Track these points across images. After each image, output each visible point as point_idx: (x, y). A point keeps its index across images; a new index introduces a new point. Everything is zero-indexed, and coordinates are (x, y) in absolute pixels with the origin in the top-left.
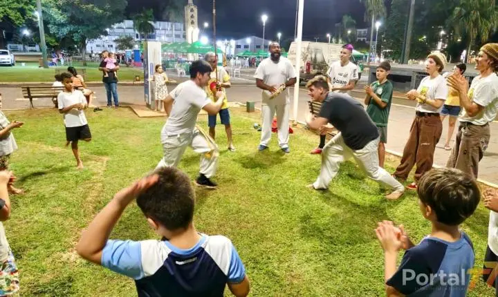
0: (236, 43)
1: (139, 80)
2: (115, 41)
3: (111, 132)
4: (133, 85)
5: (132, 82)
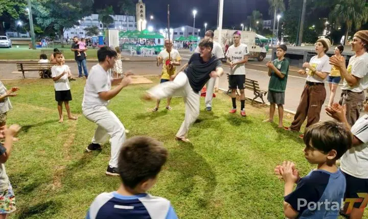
0: (174, 31)
2: (84, 29)
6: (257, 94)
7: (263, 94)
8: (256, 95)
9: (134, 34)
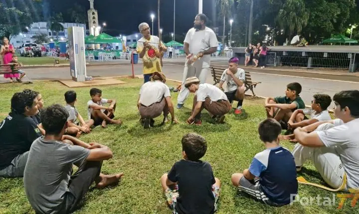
0: (127, 38)
1: (58, 63)
2: (32, 38)
3: (49, 99)
4: (54, 67)
5: (53, 65)
6: (248, 86)
7: (253, 86)
8: (246, 87)
9: (89, 39)
